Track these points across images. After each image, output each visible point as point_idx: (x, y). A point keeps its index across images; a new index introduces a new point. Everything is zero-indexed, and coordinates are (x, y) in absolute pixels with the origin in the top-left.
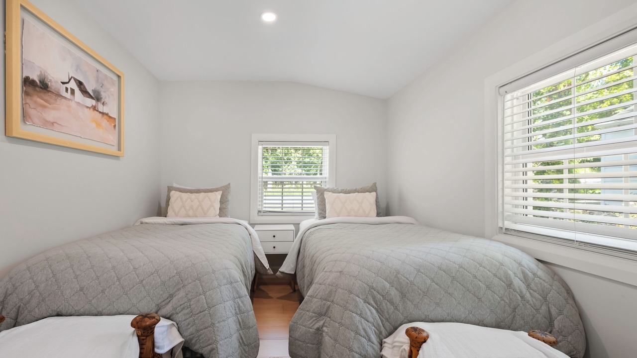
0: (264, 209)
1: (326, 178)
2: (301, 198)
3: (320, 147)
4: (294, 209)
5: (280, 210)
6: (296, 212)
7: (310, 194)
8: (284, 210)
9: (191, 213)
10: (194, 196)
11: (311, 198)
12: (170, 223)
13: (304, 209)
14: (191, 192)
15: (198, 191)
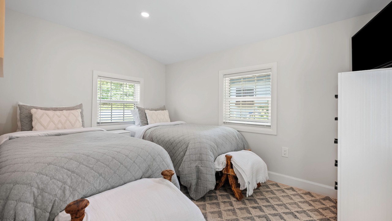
0: (101, 121)
1: (137, 102)
2: (123, 113)
3: (133, 84)
4: (121, 120)
5: (110, 121)
6: (122, 122)
7: (130, 111)
8: (113, 121)
9: (60, 126)
10: (58, 113)
11: (131, 113)
12: (43, 135)
13: (124, 120)
14: (55, 109)
15: (61, 109)
